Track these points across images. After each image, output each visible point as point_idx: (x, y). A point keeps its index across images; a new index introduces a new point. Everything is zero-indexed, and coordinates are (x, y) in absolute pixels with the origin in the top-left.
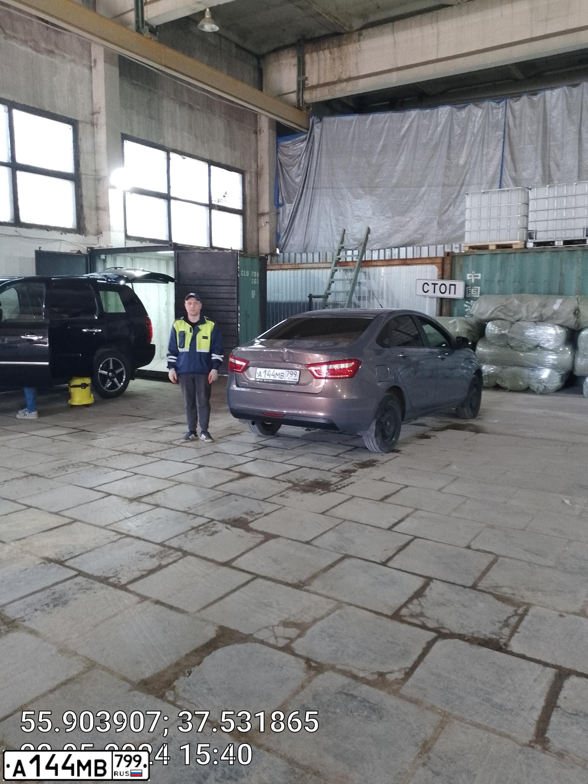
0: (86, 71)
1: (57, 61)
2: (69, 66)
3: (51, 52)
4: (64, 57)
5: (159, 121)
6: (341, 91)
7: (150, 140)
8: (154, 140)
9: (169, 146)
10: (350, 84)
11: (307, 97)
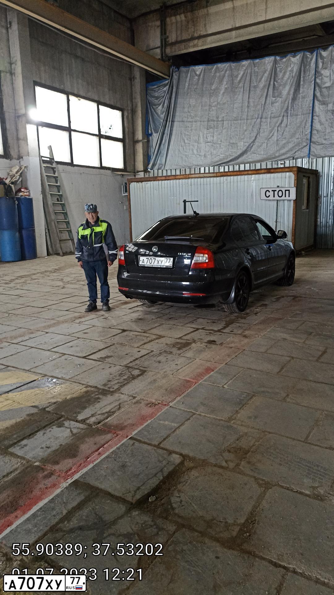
0: (4, 31)
5: (60, 71)
6: (194, 46)
7: (54, 85)
8: (57, 85)
9: (68, 89)
10: (200, 42)
11: (168, 51)
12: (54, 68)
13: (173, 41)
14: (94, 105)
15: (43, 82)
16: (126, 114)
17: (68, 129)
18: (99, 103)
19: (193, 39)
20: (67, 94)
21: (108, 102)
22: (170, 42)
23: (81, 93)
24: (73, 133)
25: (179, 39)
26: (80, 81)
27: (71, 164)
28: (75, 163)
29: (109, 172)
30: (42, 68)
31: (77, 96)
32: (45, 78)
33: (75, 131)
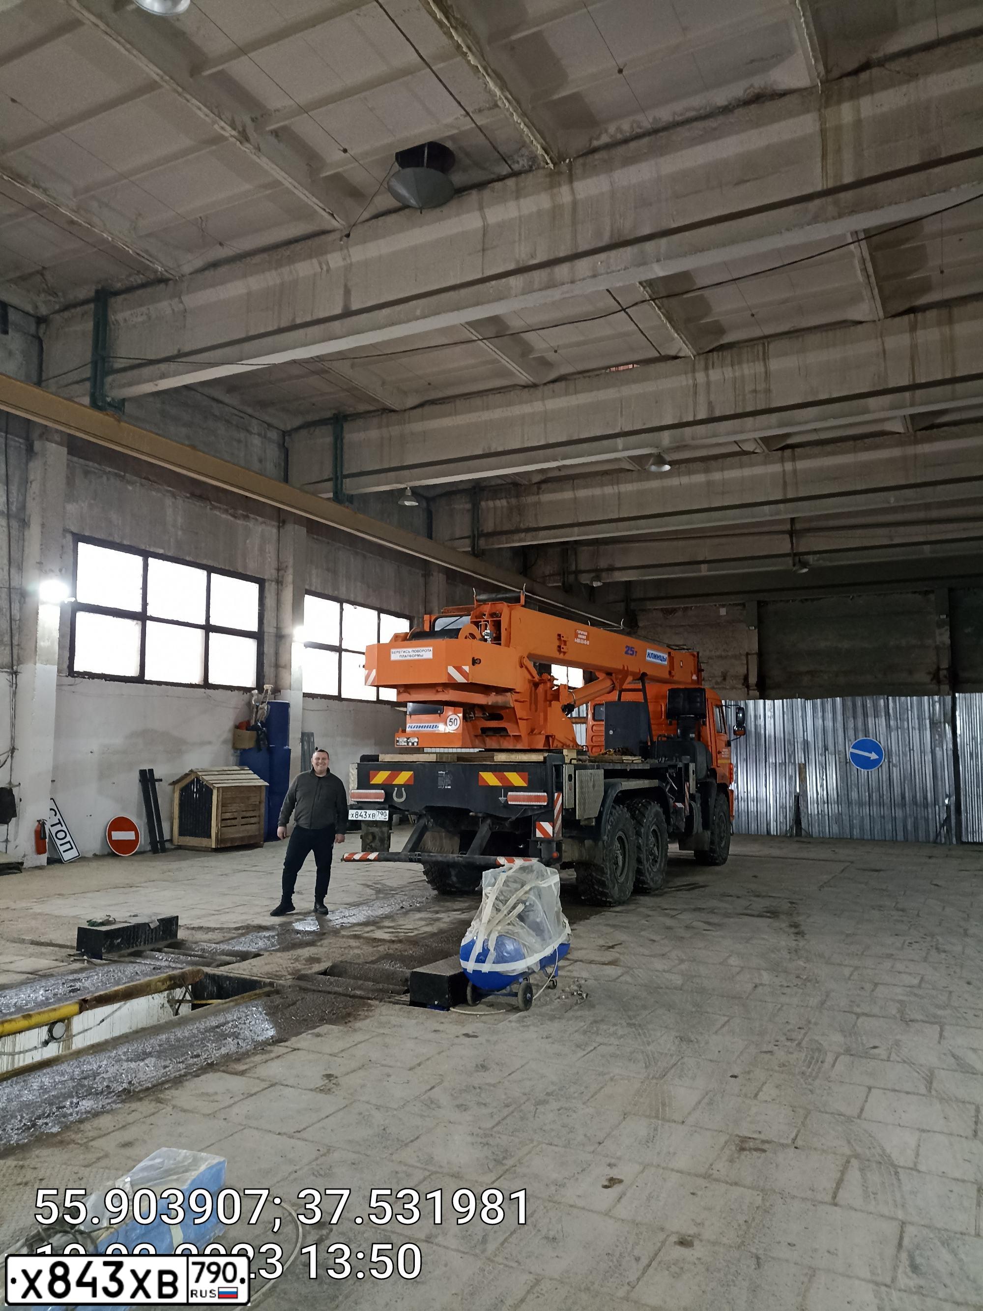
0: (275, 531)
1: (251, 524)
2: (260, 529)
3: (246, 517)
4: (257, 520)
5: (335, 572)
6: (520, 541)
7: (326, 592)
8: (329, 592)
9: (343, 597)
10: (529, 535)
11: (482, 543)
12: (328, 570)
13: (490, 530)
14: (375, 613)
15: (313, 589)
16: (416, 622)
17: (339, 650)
18: (380, 611)
19: (518, 531)
20: (341, 602)
21: (393, 609)
22: (485, 531)
23: (360, 599)
24: (343, 653)
25: (498, 529)
26: (359, 584)
27: (338, 698)
28: (343, 696)
29: (388, 707)
30: (314, 572)
31: (353, 603)
32: (316, 585)
33: (346, 650)
